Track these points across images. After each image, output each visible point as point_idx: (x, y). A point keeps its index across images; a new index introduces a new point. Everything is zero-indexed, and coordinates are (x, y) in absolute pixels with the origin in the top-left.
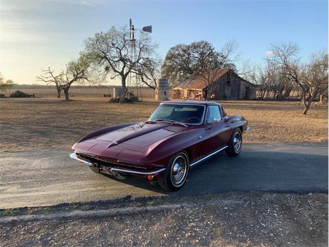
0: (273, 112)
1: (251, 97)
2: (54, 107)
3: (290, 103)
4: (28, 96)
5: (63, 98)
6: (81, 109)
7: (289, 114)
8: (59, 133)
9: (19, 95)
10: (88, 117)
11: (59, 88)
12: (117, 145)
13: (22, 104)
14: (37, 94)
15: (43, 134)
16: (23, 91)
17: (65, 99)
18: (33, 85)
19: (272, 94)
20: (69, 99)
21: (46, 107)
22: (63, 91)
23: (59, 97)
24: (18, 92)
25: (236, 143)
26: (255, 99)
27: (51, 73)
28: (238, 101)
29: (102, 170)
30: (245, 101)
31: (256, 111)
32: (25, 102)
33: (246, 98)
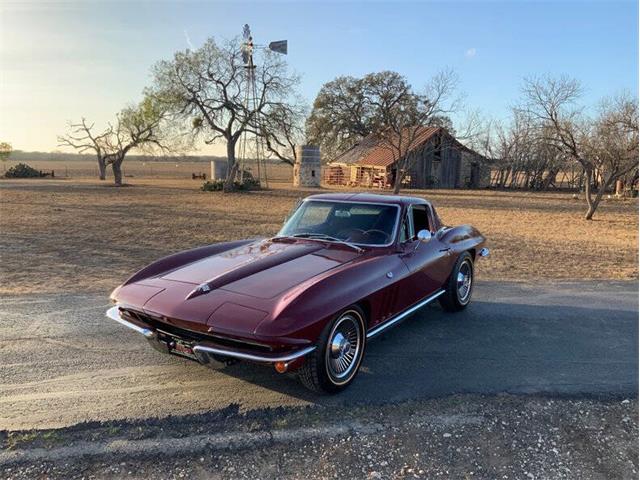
0: (526, 214)
1: (482, 183)
2: (92, 199)
3: (558, 195)
4: (42, 175)
5: (110, 180)
6: (146, 202)
7: (557, 218)
8: (96, 254)
9: (23, 172)
10: (157, 219)
11: (103, 160)
12: (208, 292)
13: (27, 192)
14: (59, 171)
15: (64, 256)
16: (32, 165)
17: (113, 181)
18: (52, 154)
19: (521, 178)
20: (123, 181)
21: (74, 199)
22: (110, 167)
23: (102, 178)
24: (22, 166)
25: (461, 284)
26: (488, 188)
27: (87, 130)
28: (456, 192)
29: (175, 347)
30: (469, 192)
31: (492, 212)
32: (35, 188)
33: (472, 184)
